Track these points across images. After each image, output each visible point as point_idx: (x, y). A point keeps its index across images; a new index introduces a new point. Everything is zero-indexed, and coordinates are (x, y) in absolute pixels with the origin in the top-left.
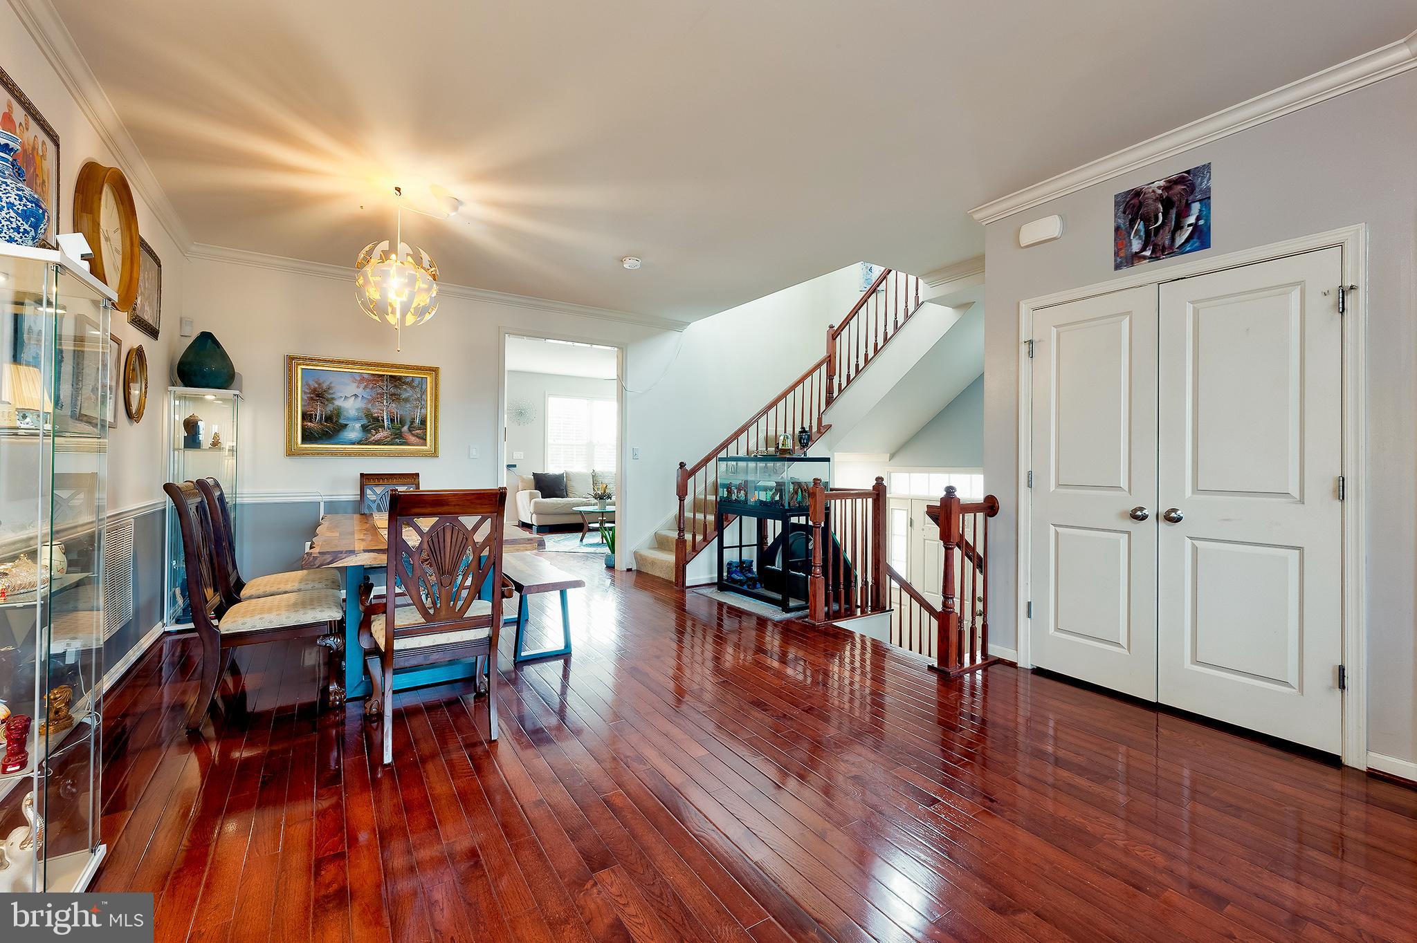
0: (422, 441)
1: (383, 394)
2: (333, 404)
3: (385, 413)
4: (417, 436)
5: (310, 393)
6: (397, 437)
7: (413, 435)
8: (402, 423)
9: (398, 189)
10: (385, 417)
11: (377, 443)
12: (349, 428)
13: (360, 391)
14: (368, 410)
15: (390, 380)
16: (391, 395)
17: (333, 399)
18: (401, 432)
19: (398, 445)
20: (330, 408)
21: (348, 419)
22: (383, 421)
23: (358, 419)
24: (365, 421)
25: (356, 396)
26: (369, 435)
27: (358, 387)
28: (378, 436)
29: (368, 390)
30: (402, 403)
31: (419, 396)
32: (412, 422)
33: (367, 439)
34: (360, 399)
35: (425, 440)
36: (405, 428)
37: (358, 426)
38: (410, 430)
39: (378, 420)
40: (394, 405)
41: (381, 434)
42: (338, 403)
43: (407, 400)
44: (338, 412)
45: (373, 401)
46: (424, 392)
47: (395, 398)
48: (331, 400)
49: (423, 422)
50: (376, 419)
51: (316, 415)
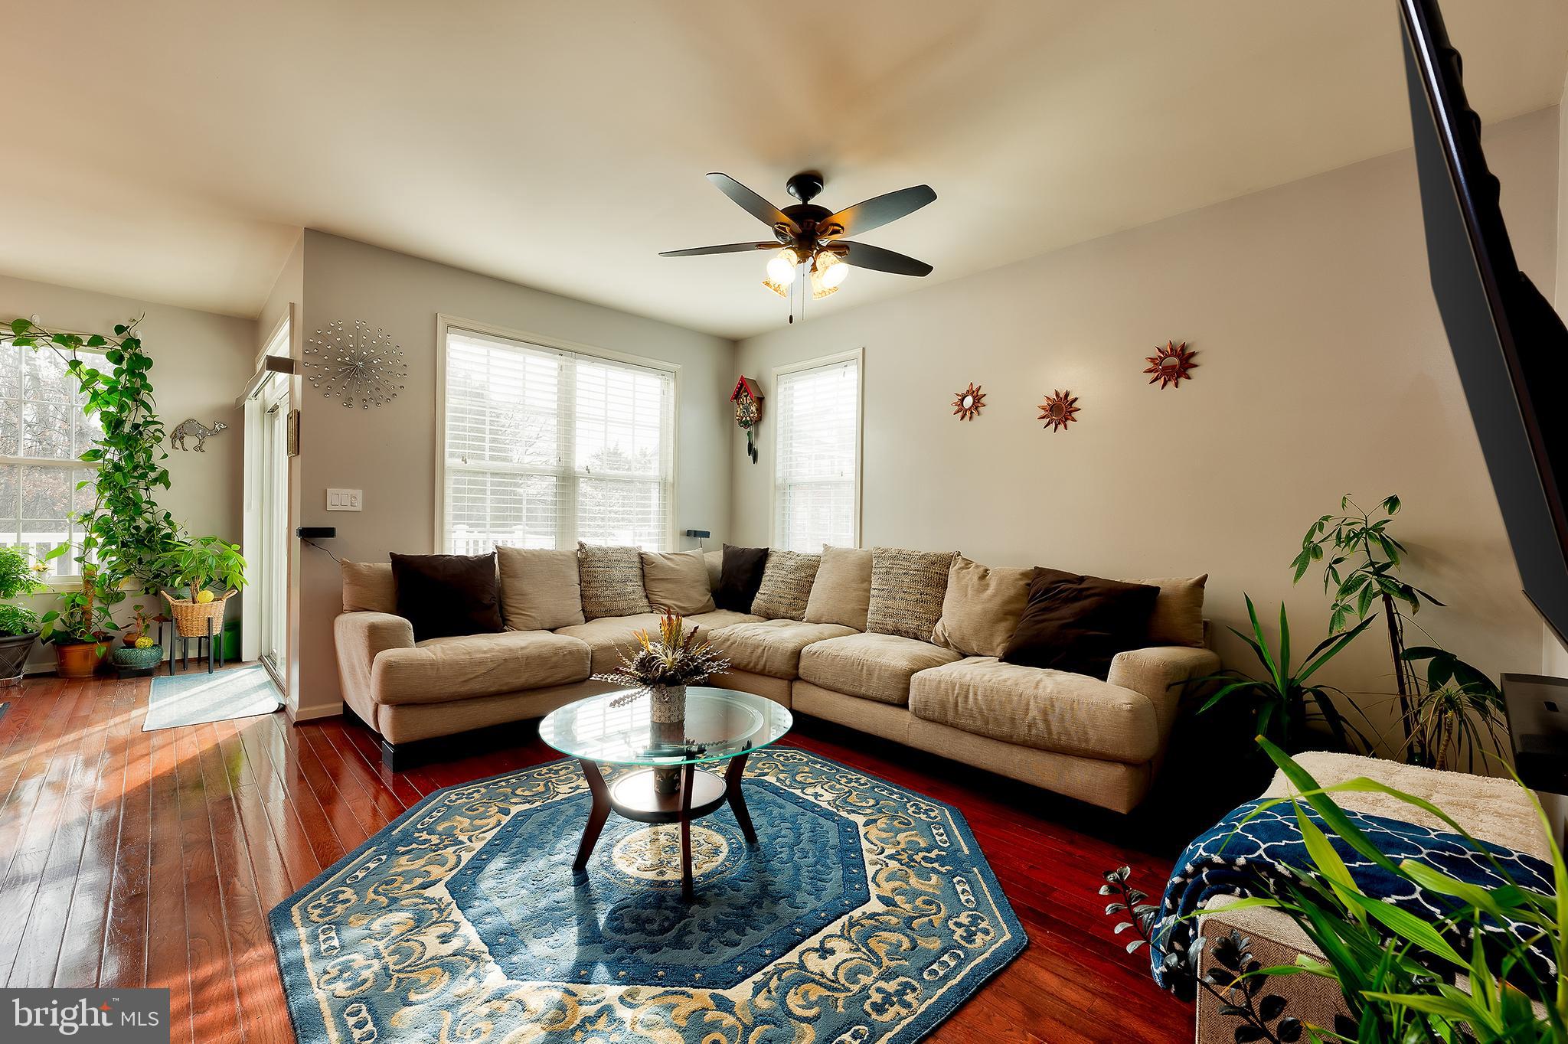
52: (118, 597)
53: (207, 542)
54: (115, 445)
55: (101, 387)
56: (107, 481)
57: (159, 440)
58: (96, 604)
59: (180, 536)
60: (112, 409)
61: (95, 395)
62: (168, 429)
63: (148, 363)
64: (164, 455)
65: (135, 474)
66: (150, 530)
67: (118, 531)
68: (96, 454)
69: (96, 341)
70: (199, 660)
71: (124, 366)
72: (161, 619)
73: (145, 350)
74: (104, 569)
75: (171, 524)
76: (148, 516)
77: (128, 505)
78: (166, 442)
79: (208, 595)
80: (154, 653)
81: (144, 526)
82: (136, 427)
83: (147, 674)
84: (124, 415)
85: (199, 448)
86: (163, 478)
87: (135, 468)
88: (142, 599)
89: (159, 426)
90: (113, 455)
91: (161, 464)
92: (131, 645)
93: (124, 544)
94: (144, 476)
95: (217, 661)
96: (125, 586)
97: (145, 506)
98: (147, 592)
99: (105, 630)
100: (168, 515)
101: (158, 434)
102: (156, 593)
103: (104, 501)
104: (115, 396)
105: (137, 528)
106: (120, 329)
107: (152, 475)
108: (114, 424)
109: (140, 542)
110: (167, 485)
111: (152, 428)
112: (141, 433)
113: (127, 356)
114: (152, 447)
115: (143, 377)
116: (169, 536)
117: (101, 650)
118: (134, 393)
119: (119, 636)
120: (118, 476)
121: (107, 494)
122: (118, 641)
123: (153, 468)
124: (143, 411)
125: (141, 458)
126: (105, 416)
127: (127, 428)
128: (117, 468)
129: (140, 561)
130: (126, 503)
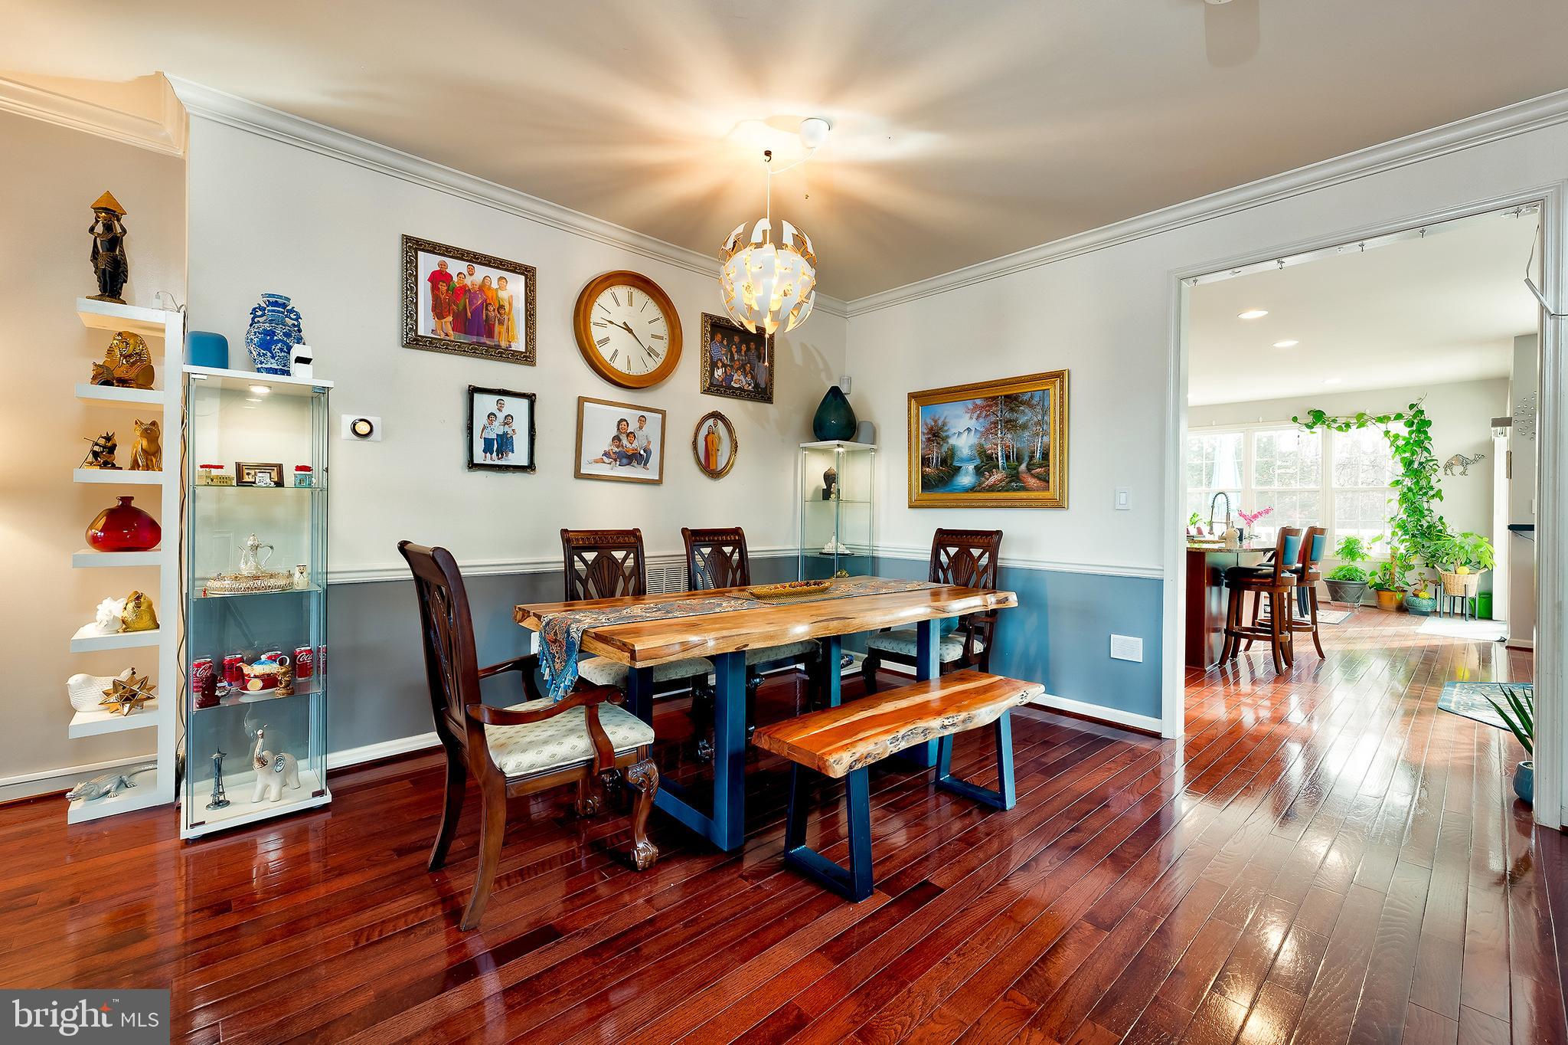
0: (1044, 484)
1: (996, 423)
2: (948, 443)
3: (999, 449)
4: (1038, 477)
5: (928, 434)
6: (1014, 479)
7: (1033, 476)
8: (1019, 459)
9: (768, 153)
10: (999, 454)
11: (992, 489)
12: (963, 471)
13: (972, 423)
14: (981, 446)
15: (1005, 402)
16: (1007, 422)
17: (948, 437)
18: (1018, 473)
19: (1015, 490)
20: (945, 448)
21: (962, 460)
22: (997, 459)
23: (971, 459)
24: (978, 462)
25: (969, 429)
26: (983, 479)
27: (971, 418)
28: (992, 480)
29: (981, 420)
30: (1019, 432)
31: (1040, 417)
32: (1032, 457)
33: (980, 485)
34: (973, 432)
35: (1048, 482)
36: (1023, 467)
37: (971, 467)
38: (1029, 469)
39: (992, 459)
40: (1009, 436)
41: (996, 477)
42: (952, 441)
43: (1024, 427)
44: (952, 452)
45: (986, 433)
46: (1045, 412)
47: (1011, 425)
48: (945, 439)
49: (1045, 456)
50: (990, 458)
51: (933, 458)
52: (1410, 567)
53: (1465, 535)
54: (1408, 476)
55: (1401, 443)
56: (1404, 498)
57: (1436, 471)
58: (1398, 570)
59: (1449, 531)
60: (1408, 455)
61: (1398, 447)
62: (1442, 463)
63: (1429, 423)
64: (1440, 480)
65: (1421, 493)
66: (1429, 527)
67: (1410, 526)
68: (1398, 482)
69: (1399, 417)
70: (1462, 614)
71: (1414, 428)
72: (1437, 583)
73: (1427, 416)
74: (1402, 550)
75: (1443, 524)
76: (1428, 518)
77: (1415, 512)
78: (1441, 471)
79: (1466, 569)
80: (1430, 603)
81: (1425, 525)
82: (1421, 464)
83: (1426, 614)
84: (1414, 457)
85: (1464, 473)
86: (1439, 495)
87: (1421, 489)
88: (1425, 570)
89: (1435, 462)
90: (1408, 482)
91: (1437, 486)
92: (1416, 596)
93: (1413, 536)
94: (1426, 494)
95: (1472, 616)
96: (1415, 560)
97: (1426, 513)
98: (1427, 566)
99: (1402, 585)
100: (1441, 518)
101: (1435, 467)
102: (1433, 567)
103: (1402, 510)
104: (1409, 447)
105: (1421, 526)
106: (1412, 406)
107: (1431, 493)
108: (1408, 464)
109: (1423, 534)
110: (1441, 499)
111: (1431, 464)
112: (1424, 467)
113: (1416, 421)
114: (1431, 475)
115: (1426, 433)
116: (1440, 531)
117: (1399, 596)
118: (1420, 444)
119: (1411, 590)
120: (1410, 494)
121: (1404, 506)
122: (1410, 594)
123: (1432, 488)
124: (1425, 454)
125: (1423, 483)
126: (1403, 459)
127: (1416, 465)
128: (1410, 490)
129: (1423, 546)
130: (1415, 510)
